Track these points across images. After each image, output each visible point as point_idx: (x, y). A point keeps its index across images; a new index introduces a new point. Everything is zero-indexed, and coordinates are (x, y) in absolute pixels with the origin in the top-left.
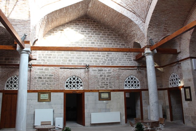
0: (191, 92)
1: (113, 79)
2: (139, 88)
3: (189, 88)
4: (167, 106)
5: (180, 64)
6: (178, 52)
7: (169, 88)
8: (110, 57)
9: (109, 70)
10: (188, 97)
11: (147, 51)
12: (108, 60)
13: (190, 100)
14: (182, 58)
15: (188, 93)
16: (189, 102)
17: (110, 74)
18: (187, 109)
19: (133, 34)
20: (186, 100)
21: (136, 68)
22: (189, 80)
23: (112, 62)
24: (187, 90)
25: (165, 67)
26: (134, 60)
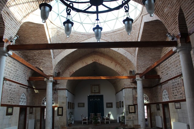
0: (63, 110)
1: (16, 94)
2: (25, 105)
3: (62, 108)
4: (37, 120)
5: (57, 91)
6: (58, 83)
7: (41, 106)
8: (17, 73)
9: (15, 86)
10: (60, 113)
11: (51, 79)
12: (16, 76)
13: (62, 115)
14: (60, 88)
15: (60, 111)
16: (60, 117)
17: (15, 90)
18: (57, 121)
19: (40, 61)
20: (58, 115)
21: (27, 87)
22: (63, 103)
23: (17, 79)
24: (60, 109)
25: (41, 90)
26: (27, 80)
